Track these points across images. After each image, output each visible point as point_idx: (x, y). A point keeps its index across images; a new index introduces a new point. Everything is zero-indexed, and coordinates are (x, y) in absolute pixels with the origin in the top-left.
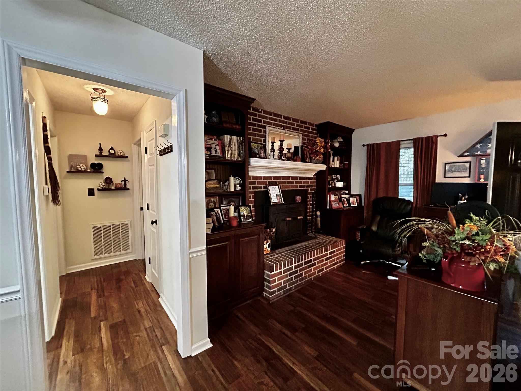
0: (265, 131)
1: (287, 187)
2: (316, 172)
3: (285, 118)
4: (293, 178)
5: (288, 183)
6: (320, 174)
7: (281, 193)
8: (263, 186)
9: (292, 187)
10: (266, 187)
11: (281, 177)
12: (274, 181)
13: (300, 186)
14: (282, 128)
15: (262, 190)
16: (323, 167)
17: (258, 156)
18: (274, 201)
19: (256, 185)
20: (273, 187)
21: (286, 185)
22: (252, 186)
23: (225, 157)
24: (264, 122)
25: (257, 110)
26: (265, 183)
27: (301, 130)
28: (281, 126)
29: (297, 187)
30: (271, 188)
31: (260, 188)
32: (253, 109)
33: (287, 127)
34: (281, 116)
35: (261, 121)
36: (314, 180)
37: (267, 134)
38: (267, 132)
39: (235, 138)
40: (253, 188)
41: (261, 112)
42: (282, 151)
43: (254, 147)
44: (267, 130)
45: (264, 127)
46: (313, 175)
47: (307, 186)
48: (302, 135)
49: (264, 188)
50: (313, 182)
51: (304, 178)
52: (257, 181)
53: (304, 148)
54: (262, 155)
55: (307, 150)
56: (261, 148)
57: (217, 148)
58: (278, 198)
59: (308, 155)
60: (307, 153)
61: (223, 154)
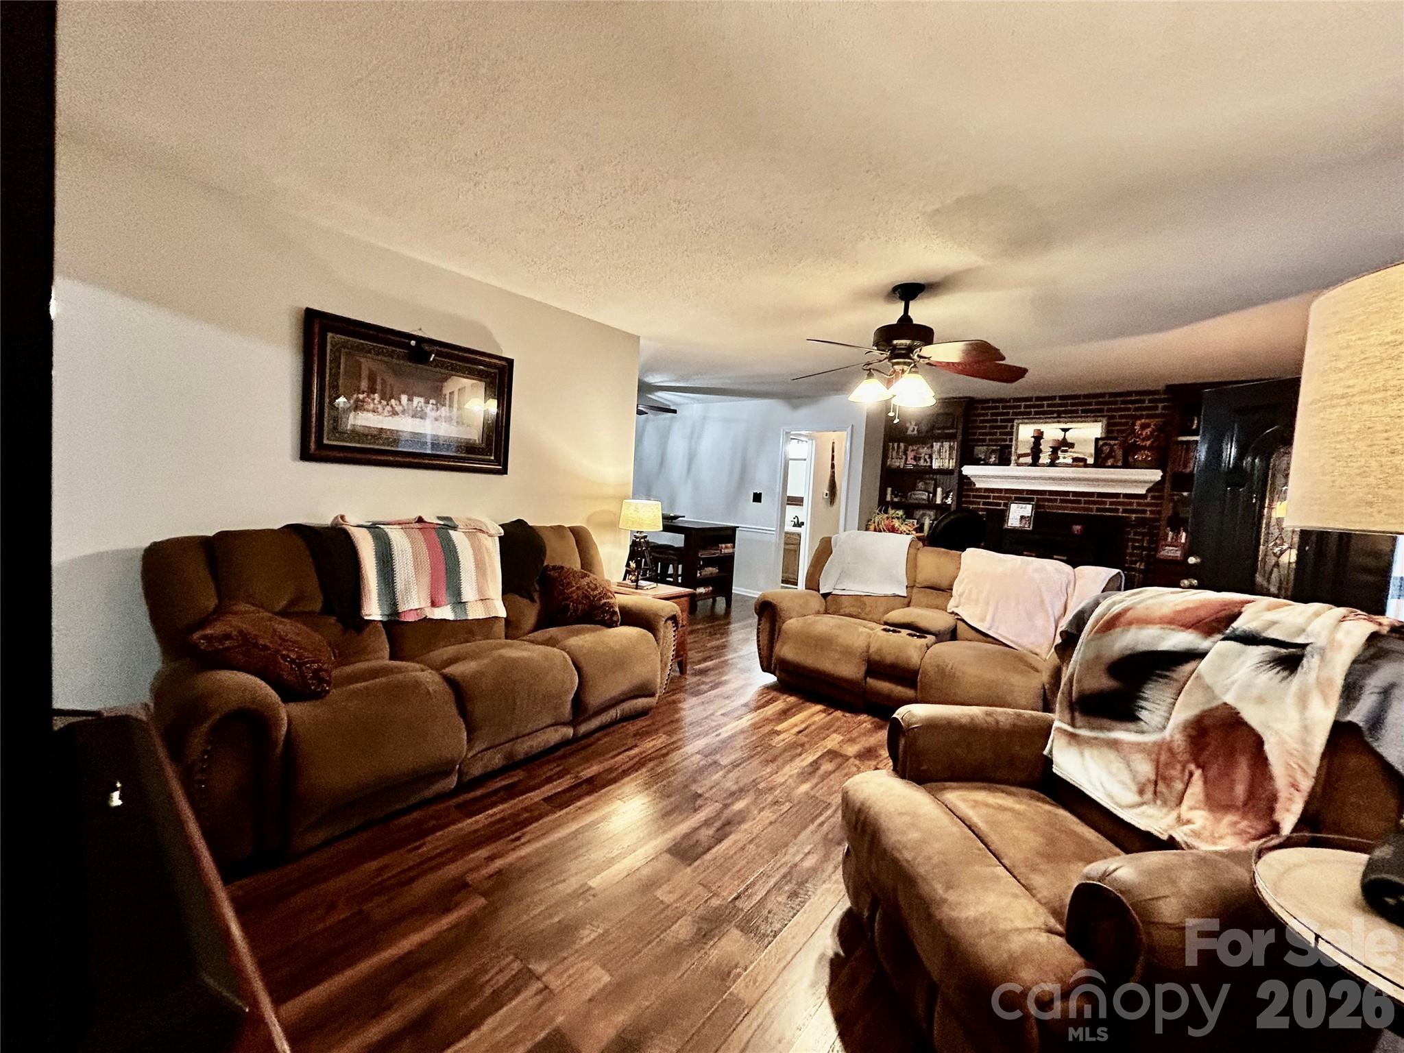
0: (1014, 426)
1: (1058, 508)
2: (1151, 485)
3: (1062, 398)
4: (1075, 494)
5: (1062, 501)
6: (1156, 487)
7: (1035, 515)
8: (1001, 502)
9: (1073, 509)
11: (1046, 491)
12: (1022, 496)
13: (1098, 510)
14: (1055, 415)
15: (998, 507)
16: (1156, 475)
17: (982, 462)
18: (1009, 524)
19: (991, 500)
20: (1020, 505)
22: (983, 501)
23: (931, 466)
24: (1015, 414)
25: (1001, 400)
26: (1009, 498)
27: (1109, 410)
28: (1052, 412)
29: (1091, 510)
30: (1014, 507)
31: (999, 504)
32: (994, 401)
33: (1066, 412)
34: (1054, 398)
35: (1008, 414)
36: (1149, 500)
37: (1015, 430)
38: (1015, 428)
39: (946, 445)
40: (984, 504)
41: (1009, 401)
42: (1036, 451)
43: (980, 451)
44: (1015, 424)
45: (1012, 421)
46: (1147, 491)
47: (1125, 511)
48: (1110, 418)
49: (1006, 505)
50: (1148, 505)
51: (1117, 495)
52: (992, 494)
53: (1101, 443)
54: (992, 460)
55: (1115, 444)
56: (993, 451)
57: (927, 457)
58: (1024, 521)
59: (1119, 453)
60: (1112, 450)
61: (931, 463)
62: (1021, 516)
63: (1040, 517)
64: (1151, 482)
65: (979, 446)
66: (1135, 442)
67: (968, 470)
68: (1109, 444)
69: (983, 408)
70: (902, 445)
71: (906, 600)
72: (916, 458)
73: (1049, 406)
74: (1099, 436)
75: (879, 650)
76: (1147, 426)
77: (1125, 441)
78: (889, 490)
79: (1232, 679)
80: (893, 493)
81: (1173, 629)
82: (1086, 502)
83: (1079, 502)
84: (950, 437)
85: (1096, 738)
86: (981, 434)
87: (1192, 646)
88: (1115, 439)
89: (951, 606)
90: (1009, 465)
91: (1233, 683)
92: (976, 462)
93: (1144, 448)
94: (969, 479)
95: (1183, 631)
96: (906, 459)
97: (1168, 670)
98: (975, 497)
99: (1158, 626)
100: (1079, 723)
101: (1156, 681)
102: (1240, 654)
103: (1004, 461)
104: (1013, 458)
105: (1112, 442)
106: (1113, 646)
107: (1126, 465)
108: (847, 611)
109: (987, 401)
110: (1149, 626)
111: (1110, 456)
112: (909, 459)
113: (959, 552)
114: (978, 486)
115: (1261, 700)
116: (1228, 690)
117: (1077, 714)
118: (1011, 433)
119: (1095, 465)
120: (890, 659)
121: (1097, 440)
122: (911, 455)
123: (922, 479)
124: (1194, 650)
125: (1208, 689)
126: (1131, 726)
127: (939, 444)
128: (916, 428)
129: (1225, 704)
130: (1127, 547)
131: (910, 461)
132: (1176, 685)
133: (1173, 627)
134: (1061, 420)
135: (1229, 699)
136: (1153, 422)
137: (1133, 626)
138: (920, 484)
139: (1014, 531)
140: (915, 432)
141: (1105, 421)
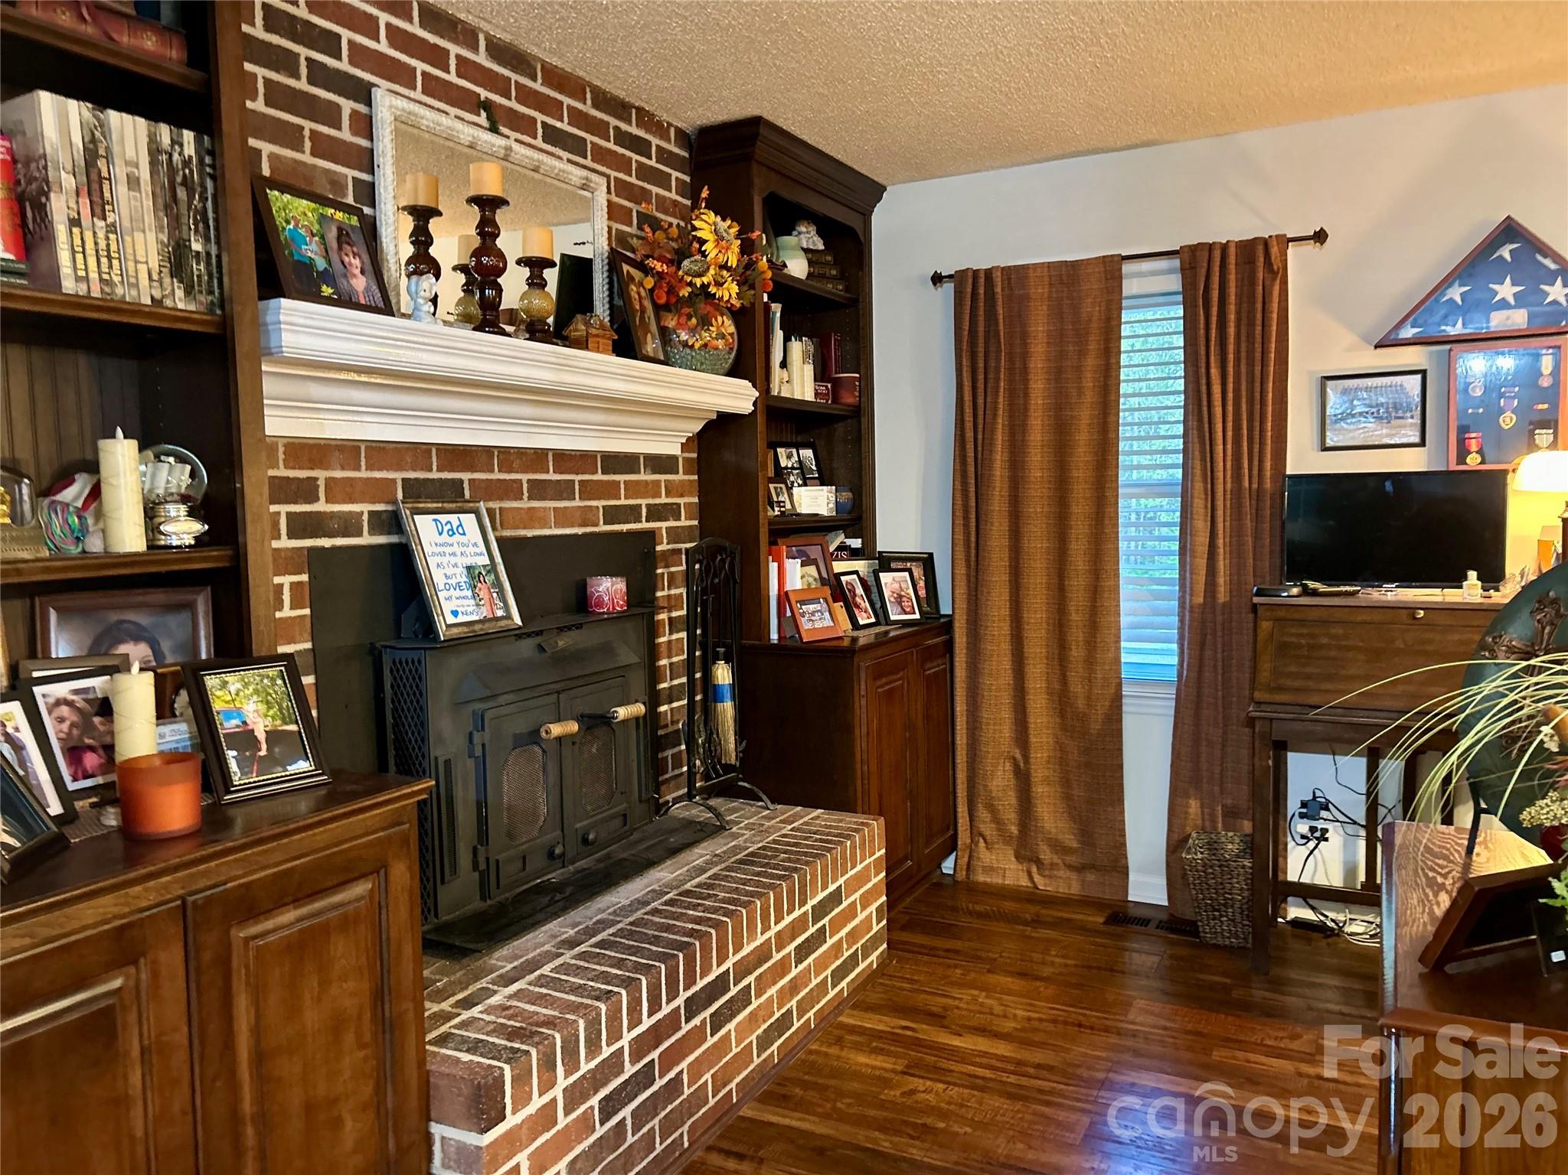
0: (369, 119)
1: (535, 518)
3: (494, 48)
4: (565, 459)
5: (539, 490)
7: (498, 559)
8: (371, 513)
9: (563, 518)
10: (392, 522)
11: (488, 450)
13: (613, 515)
15: (366, 539)
17: (327, 290)
18: (455, 613)
19: (321, 506)
20: (443, 518)
21: (525, 504)
22: (288, 514)
24: (358, 56)
27: (597, 154)
28: (474, 103)
29: (593, 516)
30: (425, 528)
33: (513, 119)
34: (472, 37)
35: (332, 44)
36: (686, 471)
40: (297, 528)
46: (684, 445)
47: (650, 513)
50: (685, 489)
52: (321, 475)
53: (624, 270)
54: (358, 285)
55: (640, 284)
56: (344, 236)
58: (485, 593)
59: (651, 315)
60: (642, 305)
62: (469, 568)
63: (518, 563)
68: (633, 281)
73: (462, 67)
82: (584, 490)
83: (568, 491)
93: (725, 309)
111: (643, 323)
127: (74, 110)
141: (603, 187)
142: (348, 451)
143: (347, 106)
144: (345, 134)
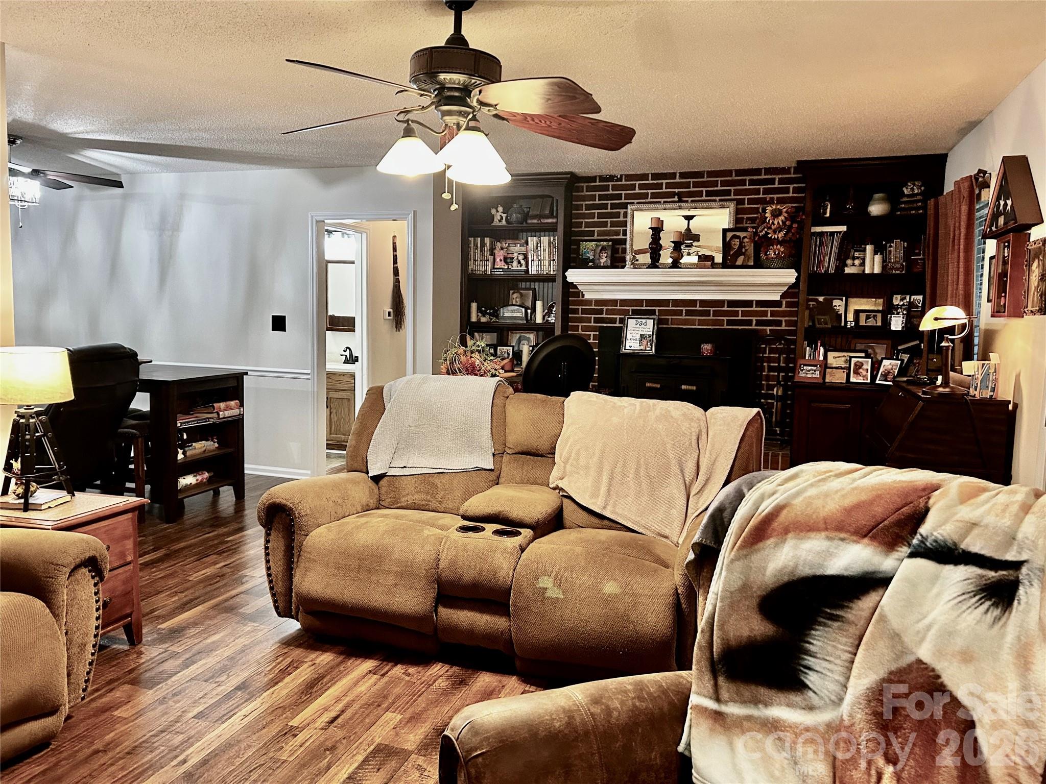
0: (626, 213)
1: (686, 322)
2: (785, 289)
3: (683, 175)
4: (703, 303)
5: (689, 313)
6: (791, 292)
9: (701, 322)
11: (668, 301)
12: (641, 309)
13: (730, 323)
14: (676, 199)
15: (615, 325)
16: (789, 276)
17: (590, 264)
18: (630, 347)
19: (604, 316)
20: (639, 320)
21: (684, 317)
22: (594, 317)
23: (527, 271)
24: (628, 197)
25: (611, 178)
26: (626, 312)
27: (737, 193)
28: (672, 195)
29: (721, 323)
30: (631, 323)
31: (613, 321)
32: (602, 178)
33: (690, 194)
34: (673, 175)
35: (619, 197)
36: (783, 308)
37: (629, 219)
38: (629, 216)
39: (545, 240)
40: (596, 321)
41: (621, 180)
42: (655, 248)
43: (588, 248)
44: (629, 211)
45: (624, 206)
46: (781, 297)
47: (759, 323)
48: (740, 202)
49: (622, 321)
50: (784, 314)
51: (748, 303)
52: (605, 308)
53: (729, 235)
54: (603, 261)
55: (745, 237)
56: (604, 249)
57: (521, 257)
58: (645, 342)
59: (750, 248)
60: (741, 246)
61: (527, 266)
62: (641, 335)
63: (663, 335)
64: (784, 285)
65: (586, 241)
66: (767, 233)
67: (573, 275)
68: (738, 237)
69: (589, 189)
70: (487, 241)
71: (493, 476)
72: (506, 260)
73: (668, 186)
74: (726, 227)
75: (453, 563)
76: (778, 213)
77: (756, 234)
78: (474, 306)
79: (926, 621)
80: (479, 309)
81: (842, 540)
82: (716, 313)
83: (707, 313)
84: (551, 229)
85: (749, 718)
86: (588, 225)
87: (869, 568)
88: (745, 230)
89: (554, 478)
90: (623, 267)
91: (929, 628)
92: (583, 264)
93: (778, 242)
94: (576, 287)
95: (857, 542)
96: (494, 260)
97: (842, 607)
98: (584, 311)
99: (823, 534)
100: (725, 695)
101: (825, 625)
102: (935, 579)
103: (617, 262)
104: (628, 257)
105: (742, 234)
106: (765, 569)
107: (758, 265)
108: (410, 499)
109: (593, 179)
110: (812, 535)
111: (739, 253)
112: (498, 260)
113: (562, 399)
114: (587, 297)
115: (967, 657)
116: (922, 640)
117: (721, 680)
118: (624, 224)
119: (725, 265)
120: (469, 575)
121: (725, 231)
122: (500, 255)
123: (517, 289)
124: (874, 573)
125: (896, 637)
126: (796, 698)
127: (535, 239)
128: (504, 216)
129: (919, 661)
130: (763, 370)
131: (500, 264)
132: (853, 631)
133: (843, 535)
134: (683, 205)
135: (925, 653)
136: (784, 208)
137: (790, 535)
138: (515, 295)
139: (634, 356)
140: (504, 222)
141: (732, 205)
142: (614, 302)
143: (622, 211)
144: (621, 219)
